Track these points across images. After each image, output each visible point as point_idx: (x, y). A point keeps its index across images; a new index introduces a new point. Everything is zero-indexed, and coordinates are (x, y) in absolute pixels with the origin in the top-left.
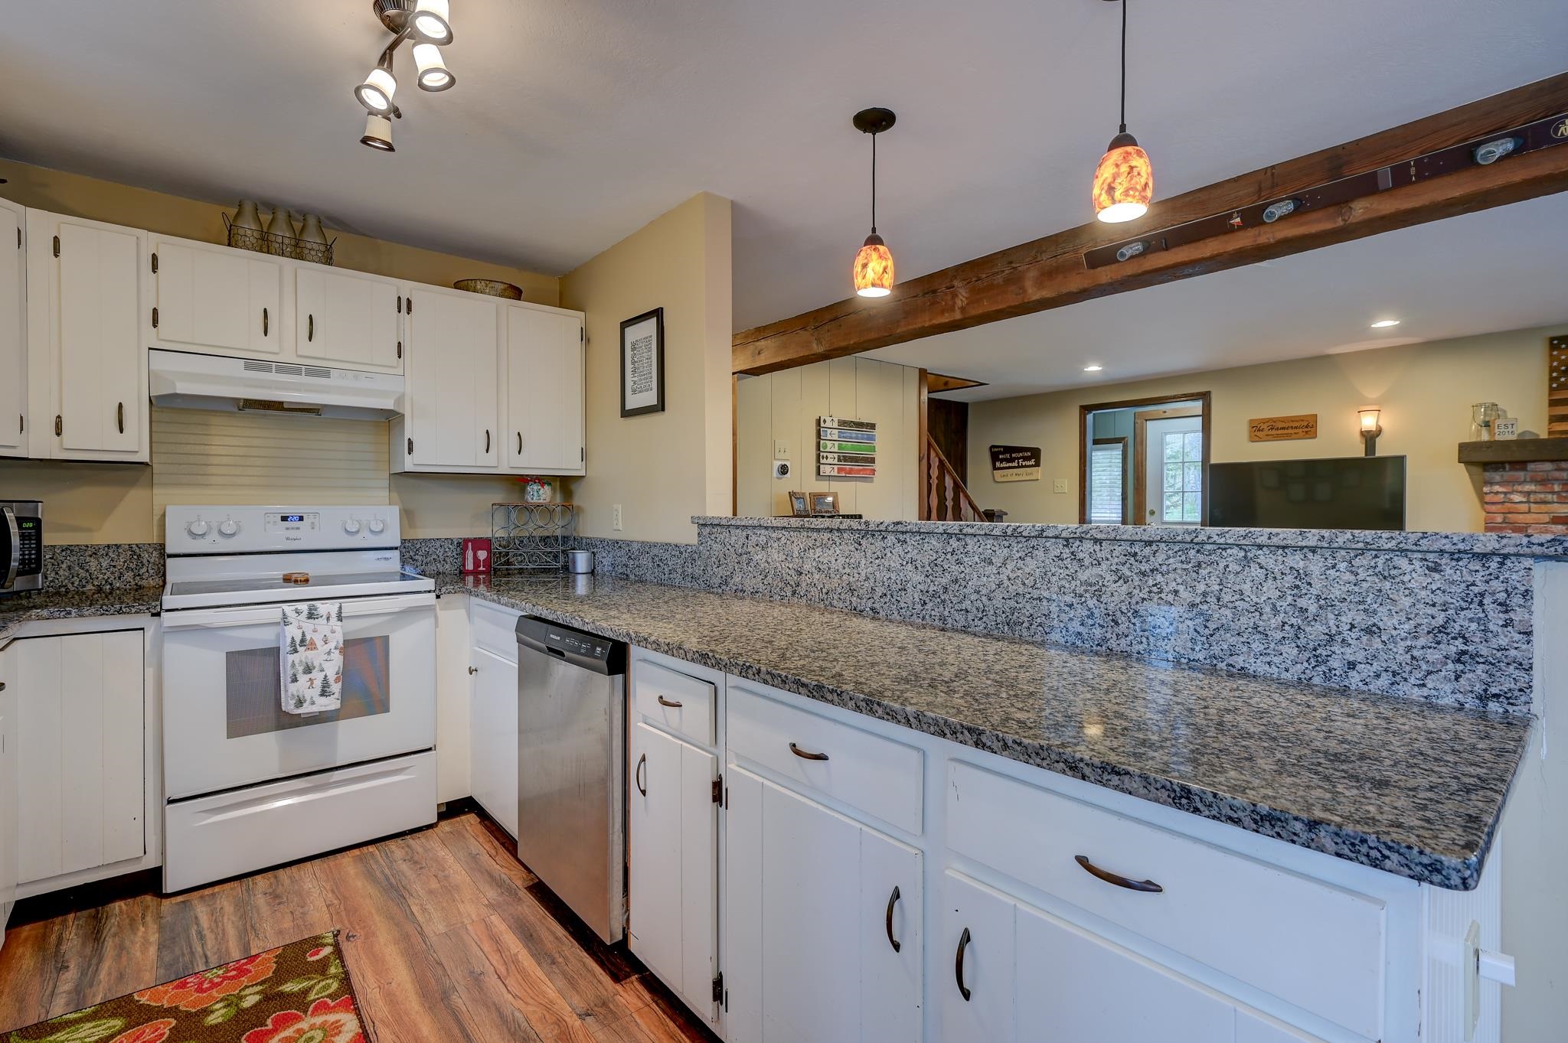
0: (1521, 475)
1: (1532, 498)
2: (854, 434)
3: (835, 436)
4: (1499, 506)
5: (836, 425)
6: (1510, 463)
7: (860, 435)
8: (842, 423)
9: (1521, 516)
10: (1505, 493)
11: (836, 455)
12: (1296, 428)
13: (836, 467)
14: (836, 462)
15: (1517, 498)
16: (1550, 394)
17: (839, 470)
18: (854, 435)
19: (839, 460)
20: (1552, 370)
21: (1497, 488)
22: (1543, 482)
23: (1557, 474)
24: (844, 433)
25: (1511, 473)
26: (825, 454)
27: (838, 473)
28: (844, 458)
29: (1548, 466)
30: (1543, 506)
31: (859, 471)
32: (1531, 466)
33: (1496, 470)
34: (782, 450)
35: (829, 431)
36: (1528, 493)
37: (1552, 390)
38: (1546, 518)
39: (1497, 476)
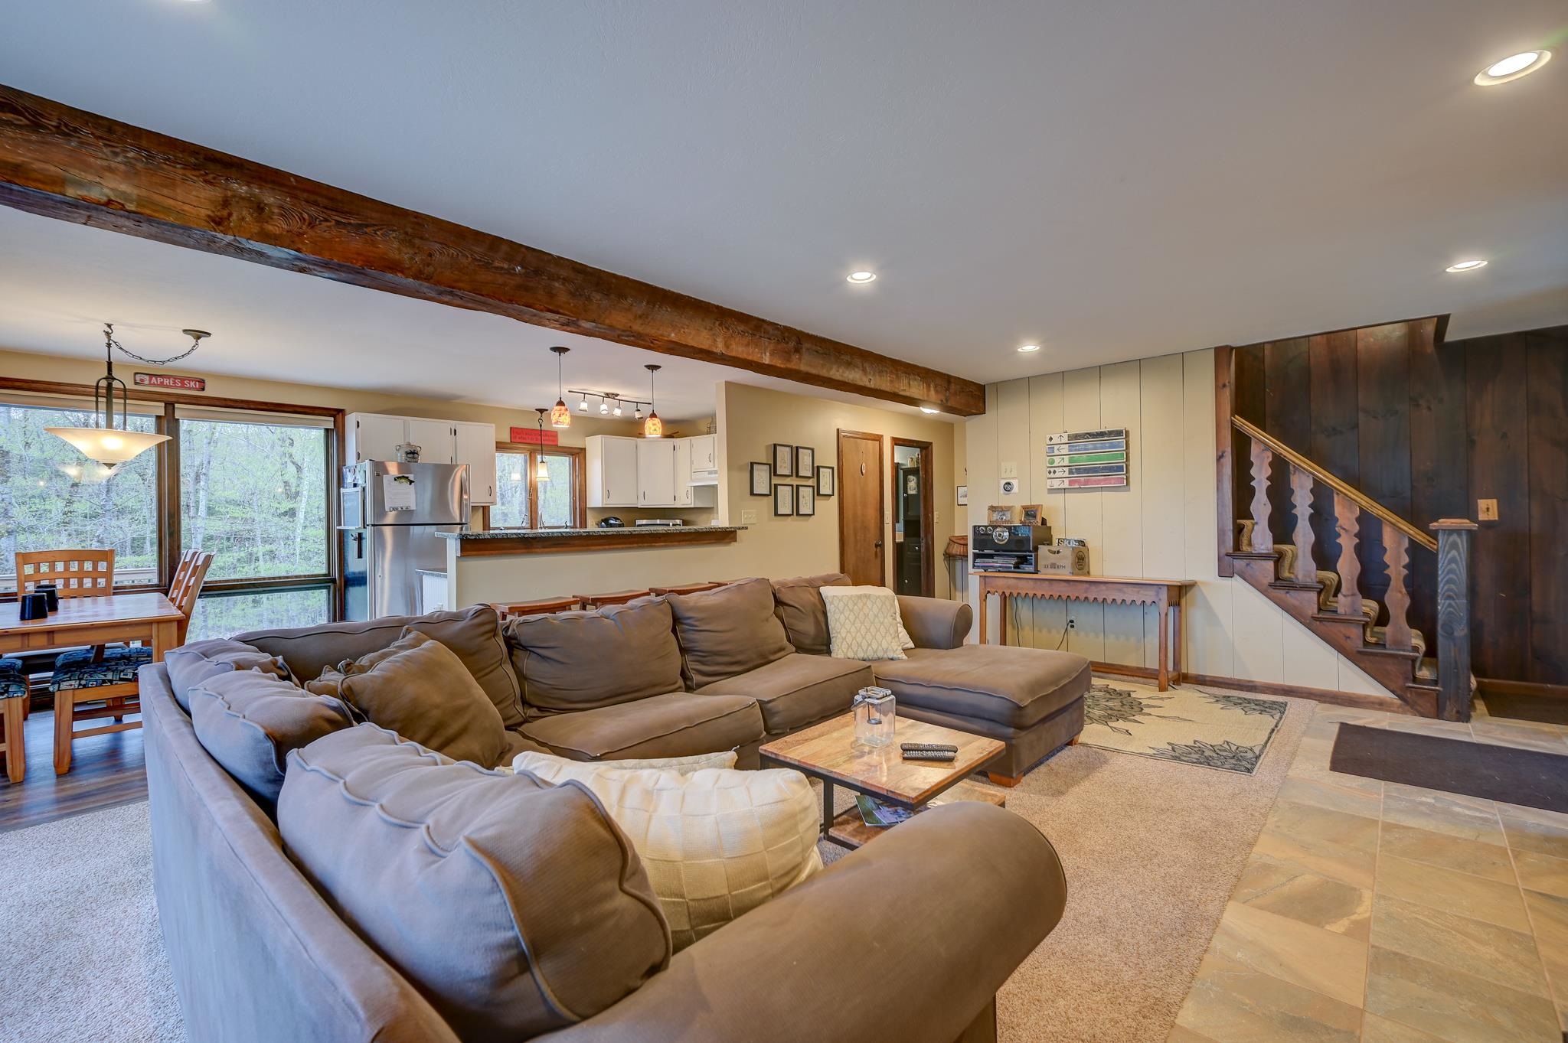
2: (1090, 445)
3: (1065, 449)
5: (1065, 439)
7: (1098, 445)
8: (1071, 437)
11: (1066, 469)
13: (1066, 480)
14: (1066, 474)
17: (1071, 483)
18: (1090, 447)
19: (1071, 472)
24: (1076, 446)
26: (1052, 470)
27: (1070, 485)
28: (1076, 471)
31: (1099, 482)
34: (1008, 471)
35: (1056, 447)
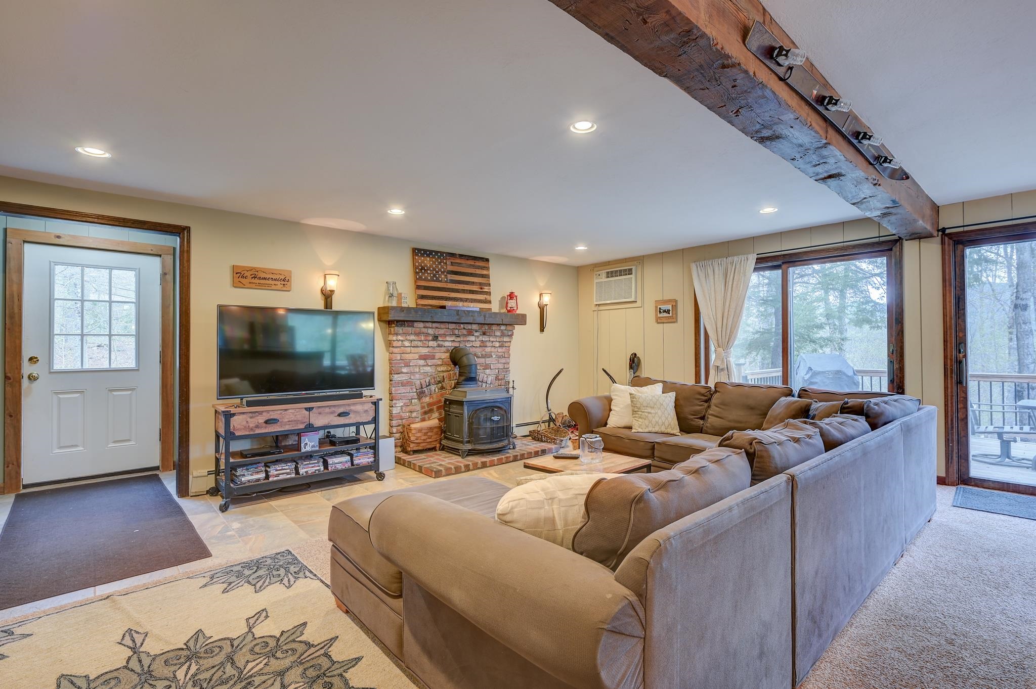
0: (410, 329)
1: (414, 343)
4: (399, 349)
6: (407, 321)
9: (407, 355)
10: (402, 341)
12: (275, 280)
15: (407, 344)
16: (415, 282)
20: (415, 267)
21: (400, 338)
22: (418, 334)
23: (425, 330)
25: (407, 328)
29: (421, 325)
30: (416, 349)
32: (416, 324)
33: (401, 325)
36: (411, 341)
37: (416, 280)
38: (417, 356)
39: (400, 330)
